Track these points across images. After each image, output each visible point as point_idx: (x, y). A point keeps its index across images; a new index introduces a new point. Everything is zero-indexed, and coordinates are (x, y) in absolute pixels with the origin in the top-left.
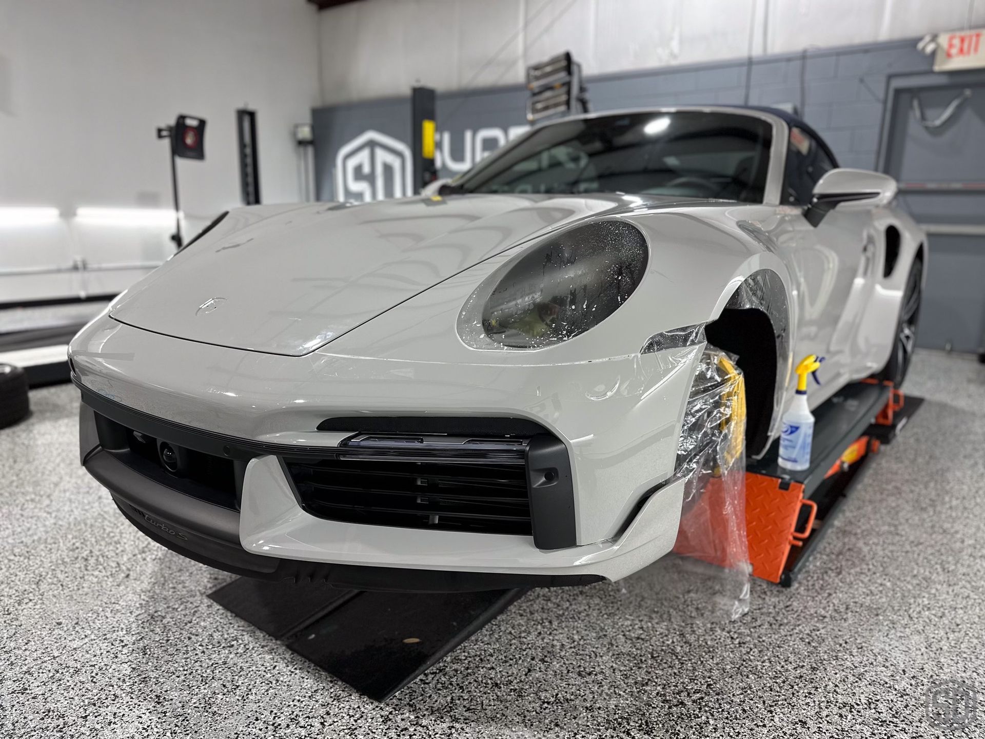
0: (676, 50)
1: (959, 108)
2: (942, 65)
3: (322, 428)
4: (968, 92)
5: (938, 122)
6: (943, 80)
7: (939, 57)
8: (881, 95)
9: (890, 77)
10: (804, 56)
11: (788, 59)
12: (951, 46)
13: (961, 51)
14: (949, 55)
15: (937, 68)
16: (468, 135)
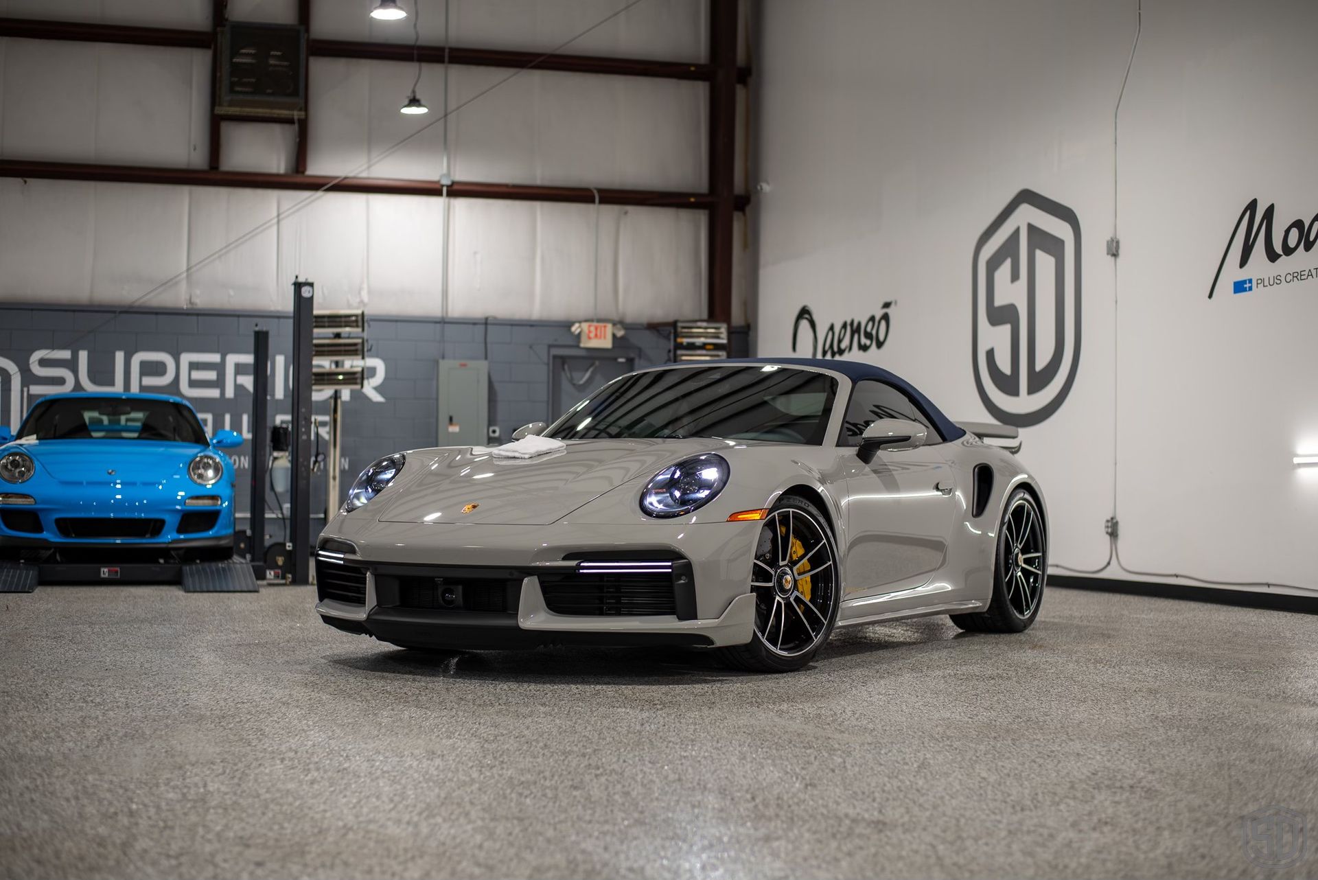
0: (366, 299)
1: (593, 373)
2: (586, 343)
3: (565, 559)
4: (597, 363)
5: (581, 382)
6: (583, 353)
7: (584, 338)
8: (546, 361)
9: (550, 346)
10: (486, 322)
11: (473, 323)
12: (590, 332)
13: (596, 335)
14: (589, 338)
15: (582, 345)
16: (120, 356)
